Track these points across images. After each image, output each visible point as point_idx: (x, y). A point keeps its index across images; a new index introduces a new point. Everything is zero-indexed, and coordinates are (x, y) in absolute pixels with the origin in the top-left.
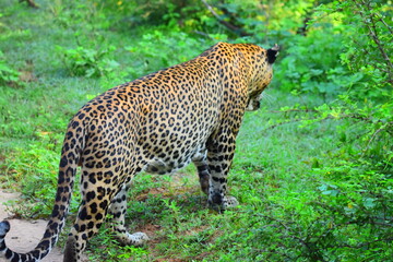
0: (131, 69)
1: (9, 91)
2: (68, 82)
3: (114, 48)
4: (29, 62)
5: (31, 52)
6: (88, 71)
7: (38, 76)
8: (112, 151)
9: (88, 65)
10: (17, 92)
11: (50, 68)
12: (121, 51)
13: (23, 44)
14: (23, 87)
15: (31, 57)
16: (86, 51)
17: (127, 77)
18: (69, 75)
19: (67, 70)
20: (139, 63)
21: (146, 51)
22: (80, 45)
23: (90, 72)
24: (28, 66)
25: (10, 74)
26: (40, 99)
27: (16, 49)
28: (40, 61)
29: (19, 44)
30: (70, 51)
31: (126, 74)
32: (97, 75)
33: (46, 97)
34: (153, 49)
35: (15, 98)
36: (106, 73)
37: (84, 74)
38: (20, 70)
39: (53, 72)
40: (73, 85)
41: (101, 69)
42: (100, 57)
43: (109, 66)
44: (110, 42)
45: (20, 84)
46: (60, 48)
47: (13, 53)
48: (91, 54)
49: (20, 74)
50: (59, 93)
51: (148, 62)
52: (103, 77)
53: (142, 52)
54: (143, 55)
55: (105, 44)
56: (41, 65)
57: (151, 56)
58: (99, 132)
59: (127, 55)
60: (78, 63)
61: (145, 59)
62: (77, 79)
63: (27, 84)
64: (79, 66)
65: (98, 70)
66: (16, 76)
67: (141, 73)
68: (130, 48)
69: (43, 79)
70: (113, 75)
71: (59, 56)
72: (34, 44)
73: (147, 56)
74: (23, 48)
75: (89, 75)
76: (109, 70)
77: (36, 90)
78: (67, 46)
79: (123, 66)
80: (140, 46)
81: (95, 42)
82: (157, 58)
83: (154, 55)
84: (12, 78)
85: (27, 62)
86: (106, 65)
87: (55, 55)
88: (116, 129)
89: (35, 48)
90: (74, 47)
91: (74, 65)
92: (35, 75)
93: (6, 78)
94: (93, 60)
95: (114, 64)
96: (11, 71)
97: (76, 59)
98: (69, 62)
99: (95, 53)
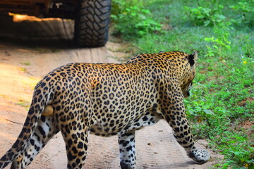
0: (233, 20)
1: (155, 37)
2: (192, 30)
3: (222, 7)
4: (168, 18)
5: (168, 11)
6: (205, 22)
7: (173, 27)
8: (73, 106)
9: (205, 19)
10: (160, 38)
11: (181, 21)
12: (227, 8)
13: (164, 6)
14: (164, 34)
15: (168, 14)
16: (204, 9)
17: (231, 26)
18: (193, 26)
19: (192, 22)
20: (238, 16)
21: (244, 8)
22: (200, 6)
23: (207, 23)
24: (167, 20)
25: (155, 26)
26: (174, 41)
27: (159, 9)
28: (174, 17)
29: (161, 6)
30: (194, 10)
31: (230, 24)
32: (211, 25)
33: (178, 40)
34: (248, 7)
35: (159, 41)
36: (217, 23)
37: (203, 24)
38: (162, 23)
39: (183, 24)
40: (196, 32)
41: (214, 20)
42: (213, 13)
43: (219, 19)
44: (220, 3)
45: (162, 32)
46: (187, 8)
47: (157, 12)
48: (207, 11)
49: (162, 25)
50: (187, 37)
51: (244, 15)
52: (215, 26)
53: (240, 9)
54: (241, 11)
55: (216, 4)
56: (175, 19)
57: (247, 11)
58: (63, 92)
59: (231, 11)
60: (199, 17)
61: (243, 13)
62: (199, 28)
63: (166, 32)
64: (200, 19)
65: (212, 22)
66: (159, 27)
67: (240, 22)
68: (233, 7)
69: (176, 28)
70: (222, 24)
71: (186, 13)
72: (171, 6)
73: (244, 11)
74: (164, 9)
75: (205, 25)
76: (219, 21)
77: (172, 36)
78: (191, 6)
79: (228, 18)
80: (239, 5)
81: (210, 3)
82: (250, 13)
83: (248, 10)
84: (157, 29)
85: (166, 17)
86: (217, 18)
87: (184, 13)
88: (75, 90)
89: (171, 9)
90: (196, 7)
91: (196, 19)
92: (171, 26)
93: (153, 29)
94: (208, 15)
95: (223, 17)
96: (156, 24)
97: (198, 15)
98: (193, 17)
99: (210, 10)
